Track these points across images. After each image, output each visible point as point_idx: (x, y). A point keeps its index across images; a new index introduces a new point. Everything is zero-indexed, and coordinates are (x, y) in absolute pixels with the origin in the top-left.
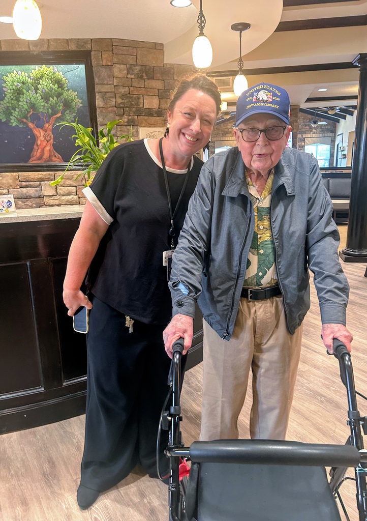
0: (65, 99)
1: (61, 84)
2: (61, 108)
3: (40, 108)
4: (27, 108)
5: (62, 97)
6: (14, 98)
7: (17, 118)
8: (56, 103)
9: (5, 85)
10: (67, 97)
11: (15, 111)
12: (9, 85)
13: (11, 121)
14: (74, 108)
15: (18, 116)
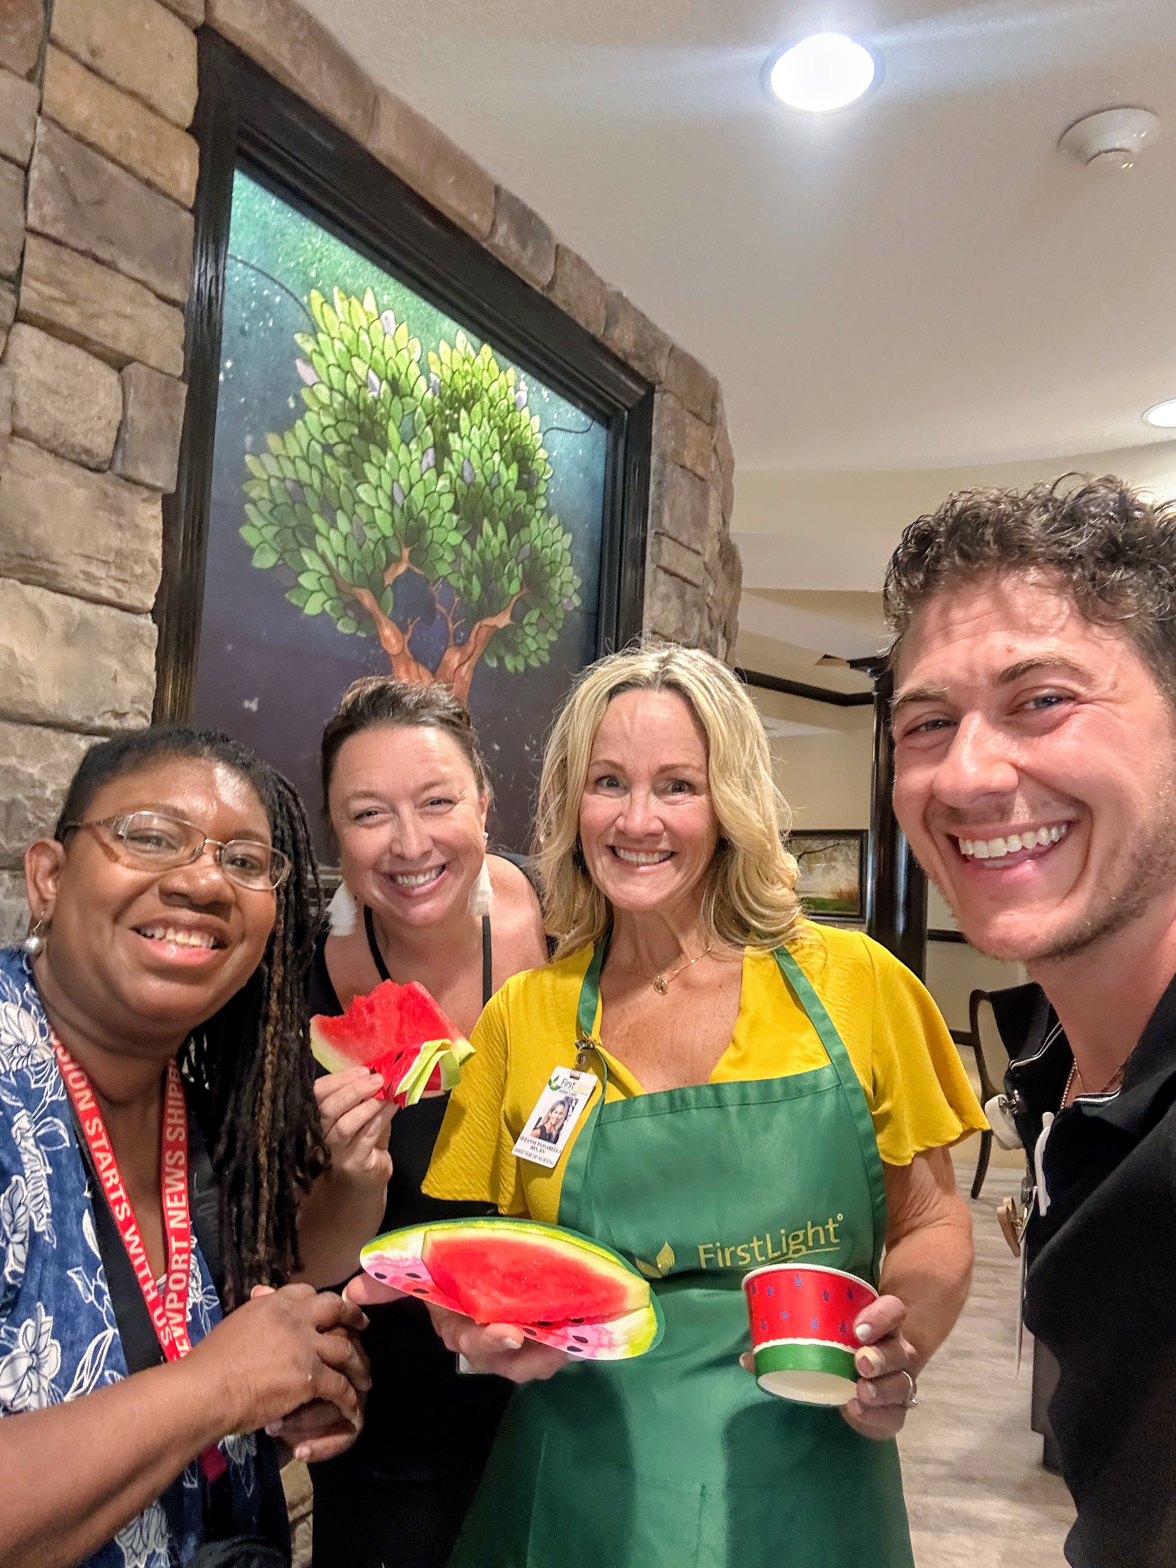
0: (533, 549)
1: (530, 473)
2: (514, 587)
3: (441, 558)
4: (389, 532)
5: (524, 534)
6: (340, 449)
7: (333, 574)
8: (503, 559)
9: (309, 347)
10: (538, 543)
11: (333, 525)
12: (332, 360)
13: (304, 580)
14: (553, 607)
15: (343, 567)
